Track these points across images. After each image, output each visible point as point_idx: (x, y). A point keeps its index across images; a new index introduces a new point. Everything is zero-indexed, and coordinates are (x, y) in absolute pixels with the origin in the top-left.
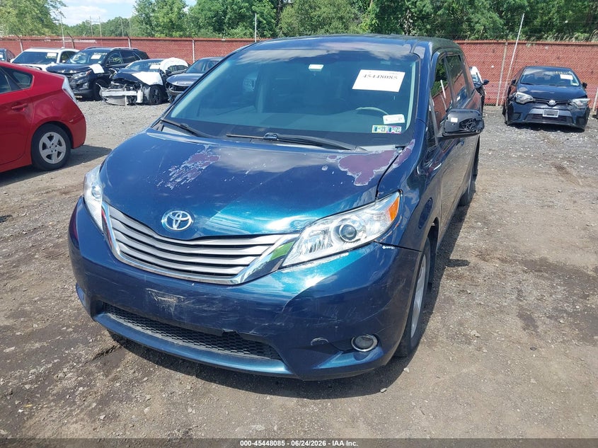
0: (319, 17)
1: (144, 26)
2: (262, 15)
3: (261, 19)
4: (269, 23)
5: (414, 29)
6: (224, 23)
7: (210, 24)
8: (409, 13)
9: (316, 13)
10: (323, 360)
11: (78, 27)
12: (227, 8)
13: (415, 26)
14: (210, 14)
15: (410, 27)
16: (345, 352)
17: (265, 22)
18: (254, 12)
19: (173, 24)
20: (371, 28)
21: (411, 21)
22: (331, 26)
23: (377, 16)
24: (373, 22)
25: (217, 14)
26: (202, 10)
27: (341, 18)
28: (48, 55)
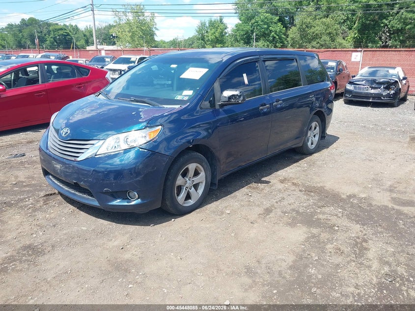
0: (313, 33)
1: (201, 41)
2: (276, 32)
3: (275, 35)
4: (280, 38)
5: (390, 40)
6: (251, 38)
7: (242, 39)
8: (387, 28)
9: (312, 30)
10: (113, 201)
11: (171, 42)
12: (254, 28)
13: (391, 38)
14: (242, 33)
15: (386, 39)
16: (123, 199)
17: (278, 37)
18: (271, 31)
19: (218, 40)
20: (354, 40)
21: (388, 34)
22: (322, 39)
23: (359, 31)
24: (356, 36)
25: (247, 33)
26: (238, 30)
27: (330, 34)
28: (132, 59)
